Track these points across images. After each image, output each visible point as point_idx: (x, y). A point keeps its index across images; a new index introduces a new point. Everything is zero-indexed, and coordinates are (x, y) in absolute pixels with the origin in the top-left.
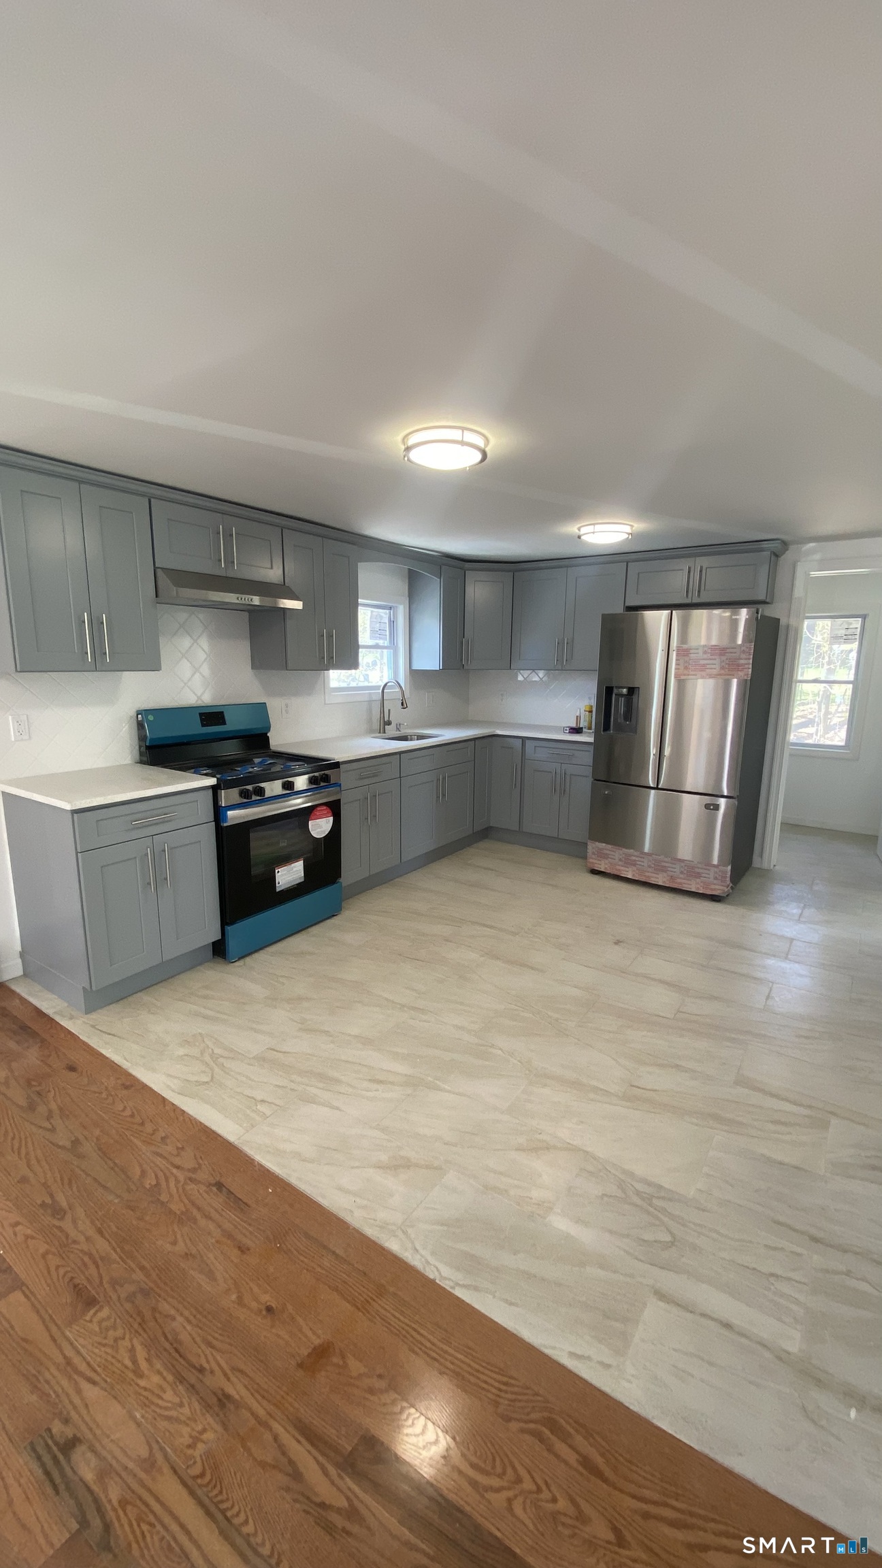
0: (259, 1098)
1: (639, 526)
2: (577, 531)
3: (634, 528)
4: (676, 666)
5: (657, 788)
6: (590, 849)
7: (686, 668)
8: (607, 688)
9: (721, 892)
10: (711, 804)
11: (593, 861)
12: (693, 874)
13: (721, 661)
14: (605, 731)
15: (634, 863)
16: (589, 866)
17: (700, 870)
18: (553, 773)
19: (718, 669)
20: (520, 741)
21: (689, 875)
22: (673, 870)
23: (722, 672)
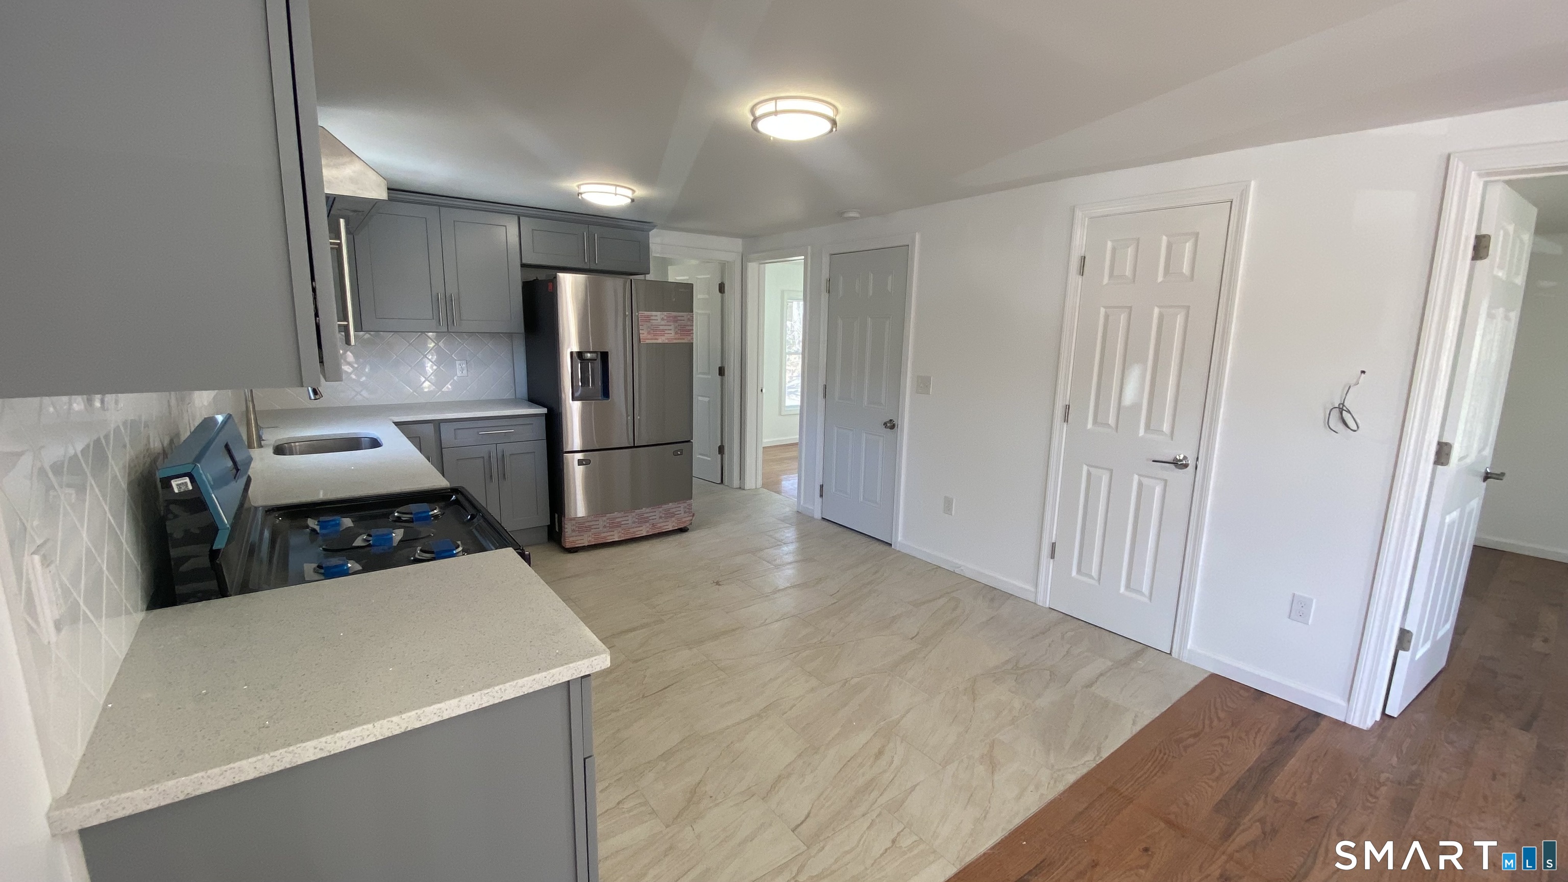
0: (888, 844)
1: (641, 192)
2: (577, 188)
3: (636, 194)
4: (641, 332)
5: (634, 447)
6: (568, 528)
7: (649, 333)
8: (572, 353)
9: (688, 523)
10: (678, 451)
11: (574, 539)
12: (669, 515)
13: (676, 328)
14: (574, 399)
15: (619, 525)
16: (568, 545)
17: (674, 510)
18: (486, 458)
19: (673, 334)
20: (431, 426)
21: (666, 518)
22: (654, 517)
23: (677, 336)
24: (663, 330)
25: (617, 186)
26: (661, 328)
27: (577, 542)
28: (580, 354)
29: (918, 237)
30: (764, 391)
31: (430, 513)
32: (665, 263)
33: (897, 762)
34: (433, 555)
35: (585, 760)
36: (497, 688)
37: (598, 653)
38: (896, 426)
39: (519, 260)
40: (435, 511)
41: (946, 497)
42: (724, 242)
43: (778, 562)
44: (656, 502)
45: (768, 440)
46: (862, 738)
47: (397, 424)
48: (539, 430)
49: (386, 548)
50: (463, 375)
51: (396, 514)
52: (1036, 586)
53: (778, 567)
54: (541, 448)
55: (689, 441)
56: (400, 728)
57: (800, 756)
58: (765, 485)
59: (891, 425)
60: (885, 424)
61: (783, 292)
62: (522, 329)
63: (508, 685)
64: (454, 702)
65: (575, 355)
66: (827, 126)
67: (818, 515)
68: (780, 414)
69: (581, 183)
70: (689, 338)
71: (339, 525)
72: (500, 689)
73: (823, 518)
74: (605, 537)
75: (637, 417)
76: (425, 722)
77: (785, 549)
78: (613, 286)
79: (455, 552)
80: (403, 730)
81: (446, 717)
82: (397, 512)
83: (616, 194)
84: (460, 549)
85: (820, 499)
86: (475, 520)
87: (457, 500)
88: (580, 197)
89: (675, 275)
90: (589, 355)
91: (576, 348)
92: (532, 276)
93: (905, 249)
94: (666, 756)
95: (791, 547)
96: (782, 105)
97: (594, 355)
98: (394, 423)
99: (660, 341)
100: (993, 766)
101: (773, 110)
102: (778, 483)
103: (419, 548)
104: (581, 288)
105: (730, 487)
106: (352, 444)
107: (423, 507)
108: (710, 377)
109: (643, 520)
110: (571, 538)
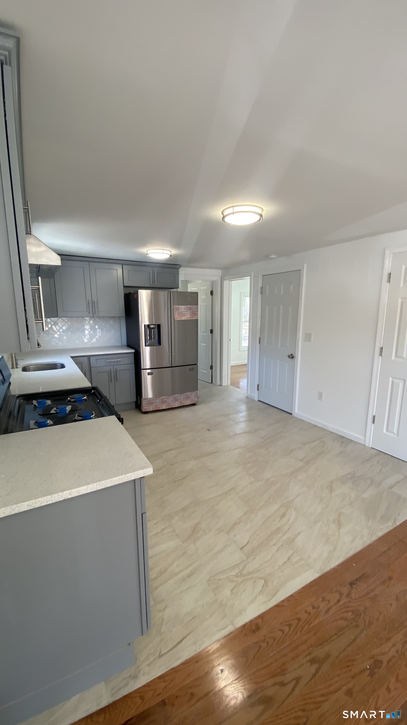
0: (286, 559)
1: (174, 252)
2: (146, 251)
3: (172, 253)
4: (175, 315)
5: (172, 367)
6: (144, 403)
7: (178, 315)
8: (145, 325)
9: (196, 402)
10: (192, 368)
11: (146, 408)
12: (188, 398)
13: (190, 313)
14: (146, 346)
15: (165, 402)
16: (143, 411)
17: (190, 395)
18: (109, 372)
19: (189, 315)
20: (86, 358)
21: (186, 399)
22: (181, 399)
23: (191, 317)
24: (184, 314)
25: (163, 250)
26: (184, 313)
27: (148, 409)
28: (148, 326)
29: (305, 266)
30: (231, 340)
31: (83, 398)
32: (186, 282)
33: (292, 520)
34: (82, 418)
35: (142, 514)
36: (103, 482)
37: (147, 467)
38: (294, 357)
39: (123, 285)
40: (85, 397)
41: (319, 392)
42: (213, 271)
43: (237, 421)
44: (182, 392)
45: (233, 363)
46: (275, 507)
47: (72, 357)
48: (132, 359)
49: (64, 414)
50: (100, 335)
51: (69, 399)
52: (365, 437)
53: (237, 423)
54: (133, 367)
55: (196, 364)
56: (63, 498)
57: (245, 514)
58: (231, 384)
59: (292, 357)
60: (289, 356)
61: (241, 293)
62: (124, 315)
63: (108, 480)
64: (85, 487)
65: (146, 326)
66: (258, 217)
67: (256, 399)
68: (239, 350)
69: (148, 249)
70: (196, 317)
71: (45, 403)
72: (105, 482)
73: (259, 400)
74: (159, 407)
75: (173, 354)
76: (73, 496)
77: (241, 415)
78: (163, 294)
79: (92, 416)
80: (64, 499)
81: (81, 493)
82: (69, 398)
83: (163, 253)
84: (94, 415)
85: (258, 391)
86: (100, 402)
87: (94, 392)
88: (148, 256)
89: (191, 288)
90: (152, 326)
91: (147, 323)
92: (129, 290)
93: (299, 272)
94: (184, 509)
95: (244, 414)
96: (236, 209)
97: (155, 326)
98: (71, 357)
99: (183, 319)
100: (340, 525)
101: (232, 212)
102: (238, 383)
103: (77, 414)
104: (150, 295)
105: (215, 384)
106: (53, 366)
107: (80, 395)
108: (206, 334)
109: (176, 400)
110: (145, 408)
